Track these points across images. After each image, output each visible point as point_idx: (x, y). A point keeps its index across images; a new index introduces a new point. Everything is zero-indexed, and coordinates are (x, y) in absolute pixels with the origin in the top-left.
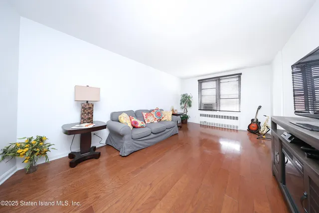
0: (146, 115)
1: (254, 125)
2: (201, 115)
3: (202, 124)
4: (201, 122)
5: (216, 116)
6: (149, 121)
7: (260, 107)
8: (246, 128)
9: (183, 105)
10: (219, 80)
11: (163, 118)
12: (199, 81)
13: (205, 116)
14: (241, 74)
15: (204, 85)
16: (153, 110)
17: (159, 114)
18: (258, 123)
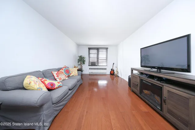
0: (56, 74)
1: (112, 71)
2: (90, 69)
3: (90, 74)
4: (90, 73)
5: (98, 69)
6: (61, 79)
7: (114, 63)
8: (109, 73)
9: (80, 63)
10: (99, 49)
11: (71, 74)
12: (89, 48)
13: (92, 69)
14: (108, 48)
15: (91, 51)
16: (61, 69)
17: (68, 71)
18: (114, 70)
